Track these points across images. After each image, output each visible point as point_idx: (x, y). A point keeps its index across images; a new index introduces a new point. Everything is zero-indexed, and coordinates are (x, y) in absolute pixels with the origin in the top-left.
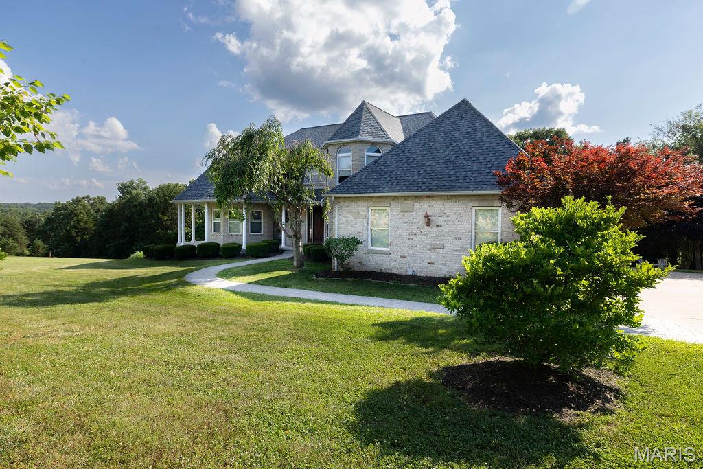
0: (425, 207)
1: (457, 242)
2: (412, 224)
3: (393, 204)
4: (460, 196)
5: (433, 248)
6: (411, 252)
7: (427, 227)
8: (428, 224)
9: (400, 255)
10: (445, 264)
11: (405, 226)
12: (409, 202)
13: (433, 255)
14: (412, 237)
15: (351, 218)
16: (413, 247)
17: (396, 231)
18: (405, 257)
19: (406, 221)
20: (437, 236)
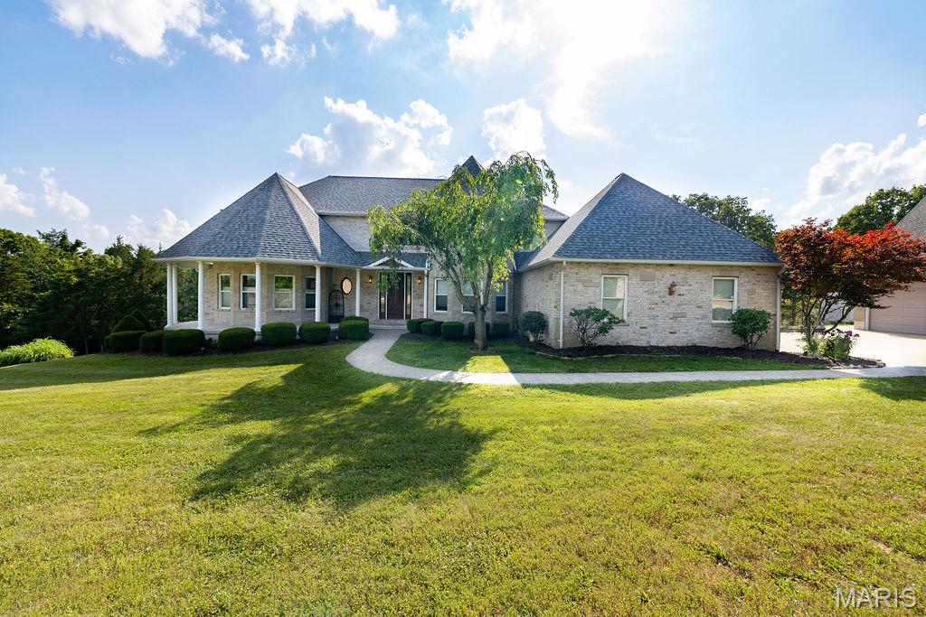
0: (667, 277)
1: (698, 311)
2: (653, 293)
3: (632, 271)
4: (702, 266)
5: (675, 317)
6: (652, 322)
7: (668, 296)
8: (671, 293)
9: (639, 326)
10: (686, 333)
11: (646, 295)
12: (650, 270)
13: (675, 324)
14: (653, 306)
15: (580, 287)
16: (654, 317)
17: (635, 301)
18: (645, 328)
19: (646, 290)
20: (679, 305)
